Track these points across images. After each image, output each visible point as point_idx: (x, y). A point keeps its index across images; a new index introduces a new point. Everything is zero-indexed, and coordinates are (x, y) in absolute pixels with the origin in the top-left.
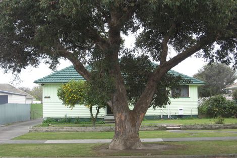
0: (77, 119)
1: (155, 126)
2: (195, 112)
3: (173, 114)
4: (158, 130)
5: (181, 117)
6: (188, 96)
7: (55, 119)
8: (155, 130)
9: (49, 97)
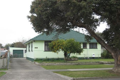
0: (53, 59)
1: (99, 62)
2: (100, 56)
3: (90, 57)
4: (100, 64)
5: (93, 58)
6: (97, 48)
7: (41, 59)
8: (99, 64)
9: (37, 48)
